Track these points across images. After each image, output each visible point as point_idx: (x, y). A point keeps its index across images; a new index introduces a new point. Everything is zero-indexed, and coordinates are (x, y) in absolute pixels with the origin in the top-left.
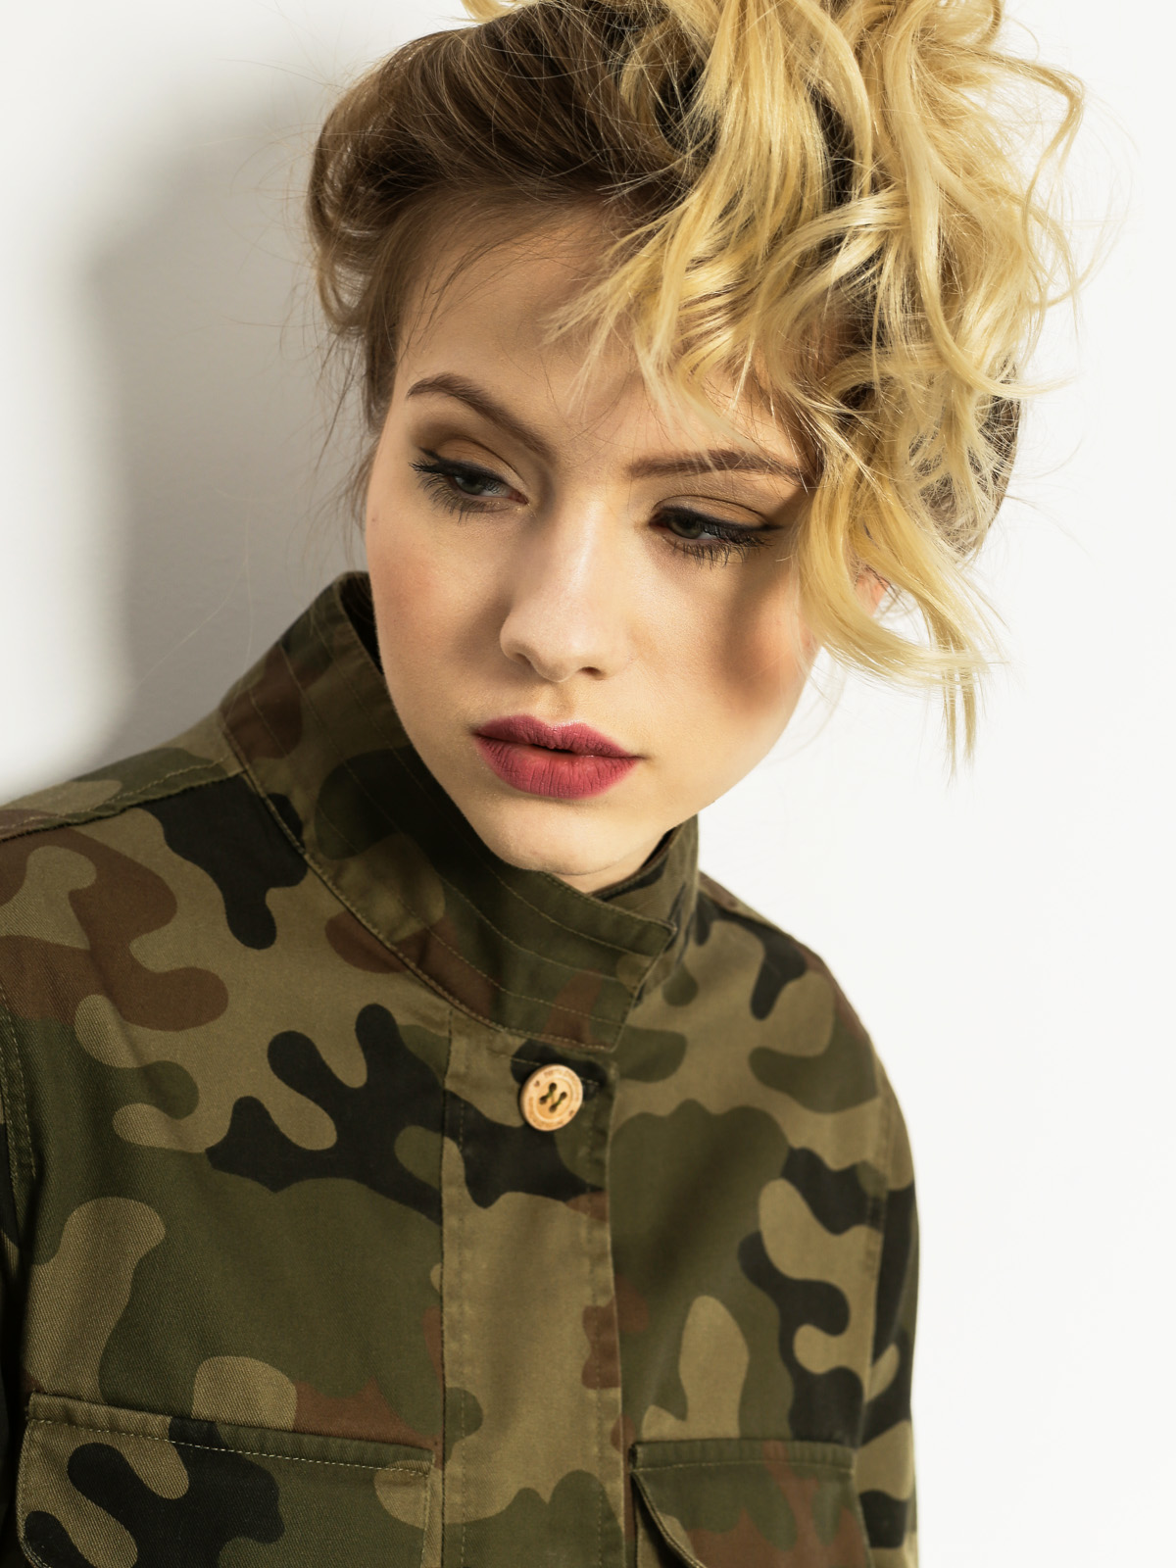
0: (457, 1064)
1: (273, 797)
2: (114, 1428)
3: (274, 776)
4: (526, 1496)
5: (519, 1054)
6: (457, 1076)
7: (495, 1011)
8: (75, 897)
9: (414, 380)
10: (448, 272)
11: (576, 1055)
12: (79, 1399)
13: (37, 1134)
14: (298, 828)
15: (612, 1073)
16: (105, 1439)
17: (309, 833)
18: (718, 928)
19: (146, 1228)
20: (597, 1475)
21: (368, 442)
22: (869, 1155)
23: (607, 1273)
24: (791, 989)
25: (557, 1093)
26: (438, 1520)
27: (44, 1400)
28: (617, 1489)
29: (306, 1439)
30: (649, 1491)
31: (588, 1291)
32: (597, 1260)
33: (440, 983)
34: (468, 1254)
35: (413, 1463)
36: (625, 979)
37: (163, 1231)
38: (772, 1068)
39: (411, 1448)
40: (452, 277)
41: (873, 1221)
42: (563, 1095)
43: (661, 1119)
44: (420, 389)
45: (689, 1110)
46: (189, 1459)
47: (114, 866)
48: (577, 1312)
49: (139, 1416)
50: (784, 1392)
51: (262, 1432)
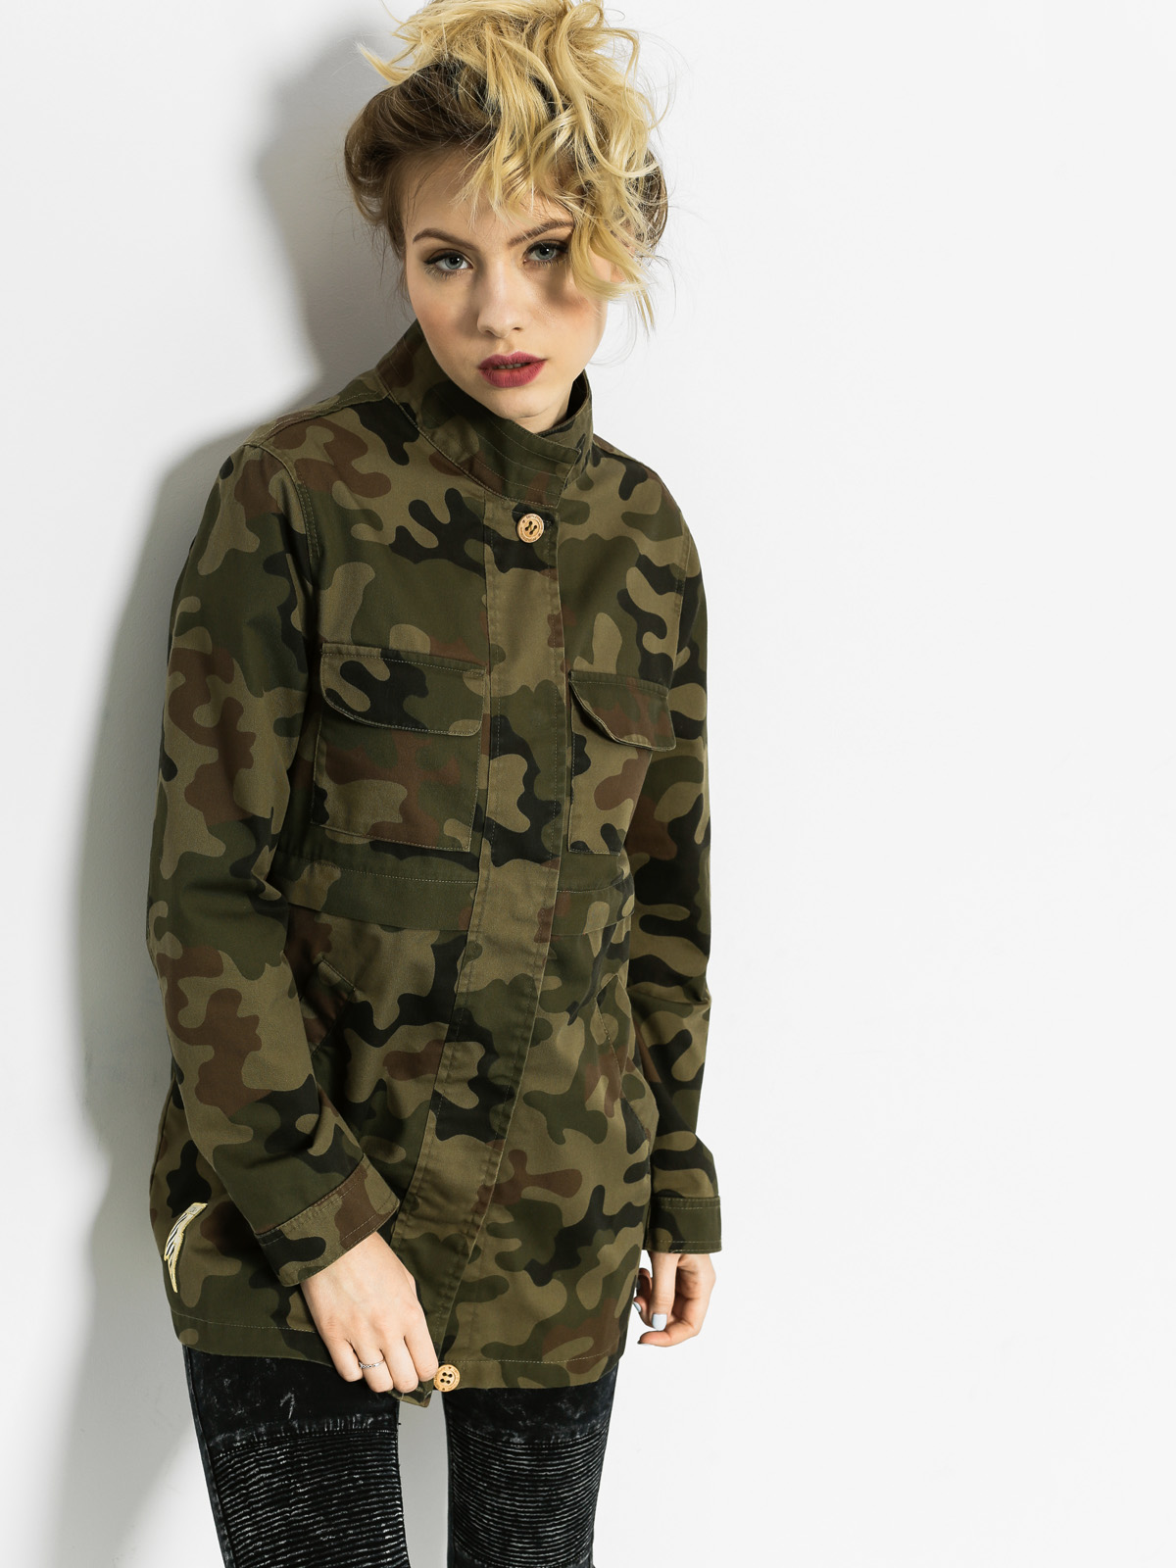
0: (488, 514)
1: (402, 404)
2: (358, 654)
3: (399, 396)
4: (524, 689)
5: (515, 509)
6: (488, 519)
7: (503, 490)
8: (326, 446)
9: (414, 235)
10: (415, 189)
11: (540, 510)
12: (343, 643)
13: (320, 537)
14: (414, 417)
15: (557, 517)
16: (355, 659)
17: (419, 419)
18: (604, 460)
19: (368, 573)
20: (554, 682)
21: (401, 265)
22: (676, 561)
23: (558, 601)
24: (638, 488)
25: (533, 526)
26: (488, 695)
27: (329, 645)
28: (563, 689)
29: (435, 658)
30: (576, 690)
31: (549, 608)
32: (554, 595)
33: (479, 479)
34: (497, 592)
35: (477, 671)
36: (560, 475)
37: (374, 575)
38: (632, 519)
39: (478, 665)
40: (417, 192)
41: (679, 591)
42: (535, 527)
43: (581, 541)
44: (417, 238)
45: (594, 538)
46: (389, 665)
47: (341, 433)
48: (545, 616)
49: (368, 649)
50: (638, 659)
51: (418, 654)
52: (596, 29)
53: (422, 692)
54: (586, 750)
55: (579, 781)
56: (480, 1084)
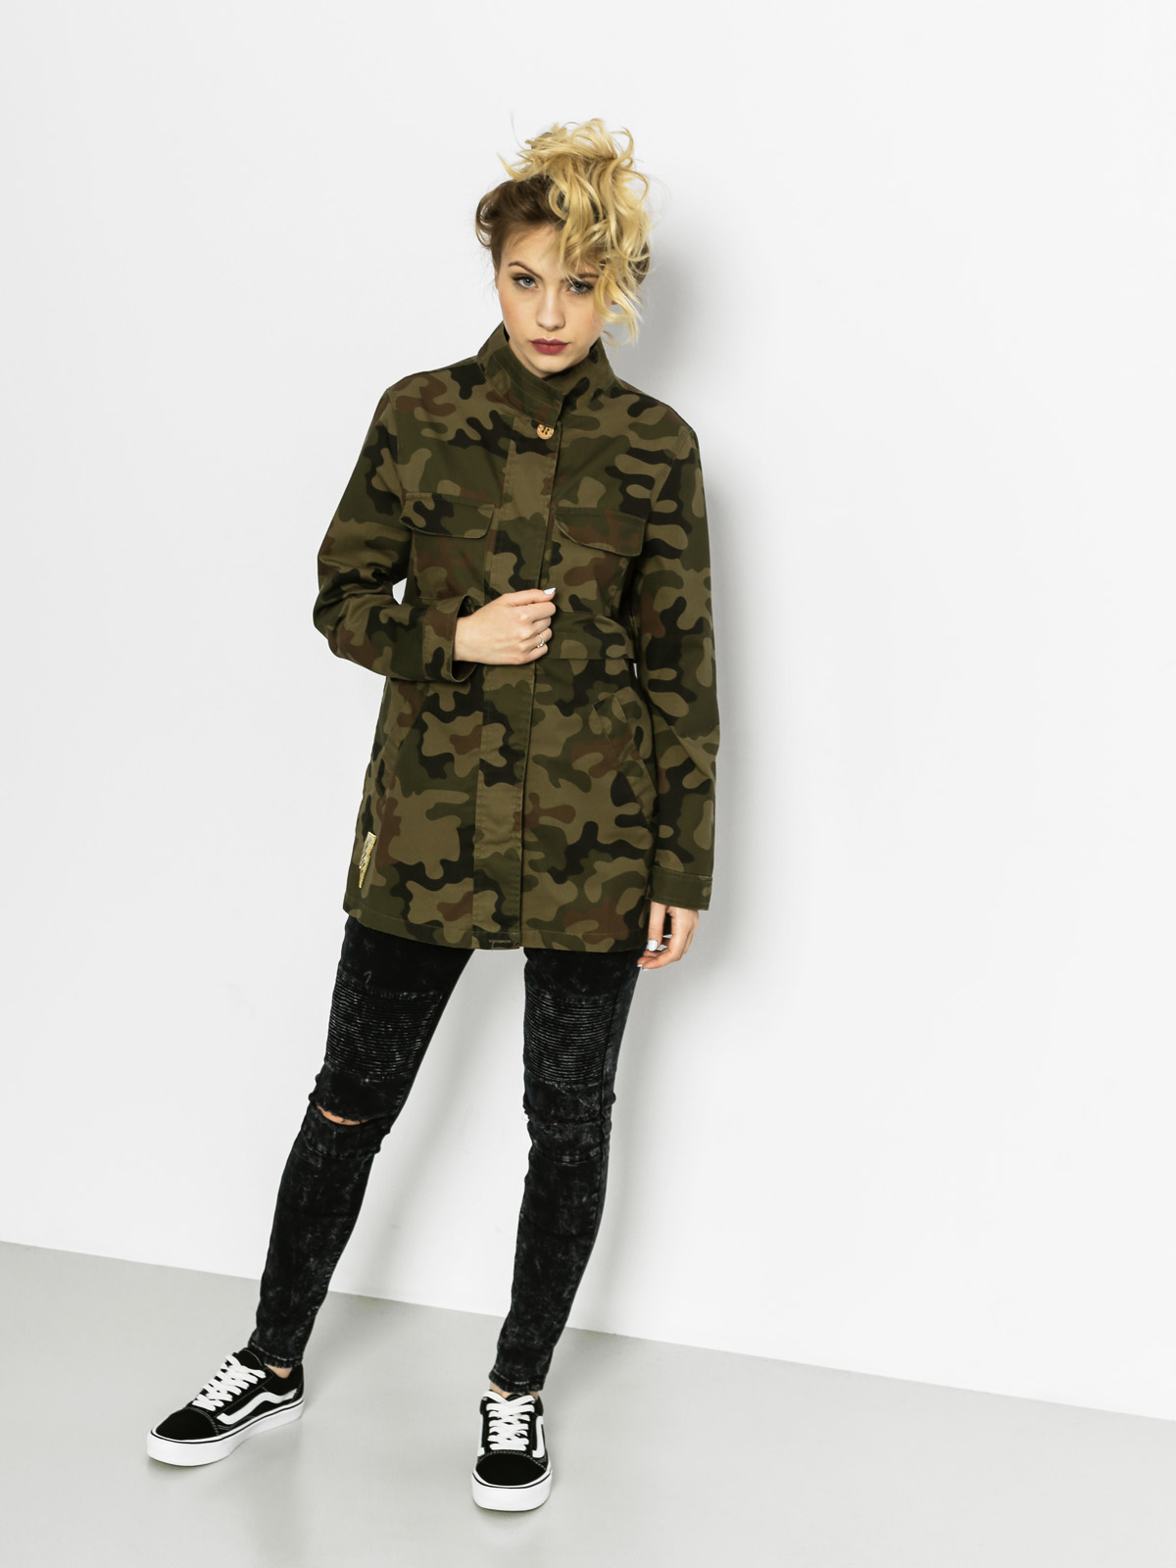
1: (481, 364)
4: (522, 517)
5: (534, 422)
6: (515, 426)
7: (523, 410)
8: (421, 389)
9: (508, 262)
12: (414, 493)
16: (420, 500)
20: (541, 514)
23: (552, 471)
26: (497, 519)
28: (547, 517)
29: (462, 498)
31: (546, 475)
32: (550, 467)
33: (512, 405)
34: (513, 465)
35: (491, 506)
37: (431, 454)
39: (492, 503)
42: (548, 430)
44: (510, 264)
48: (542, 479)
50: (620, 500)
51: (452, 496)
52: (627, 169)
53: (451, 514)
54: (561, 551)
55: (554, 568)
56: (505, 750)
